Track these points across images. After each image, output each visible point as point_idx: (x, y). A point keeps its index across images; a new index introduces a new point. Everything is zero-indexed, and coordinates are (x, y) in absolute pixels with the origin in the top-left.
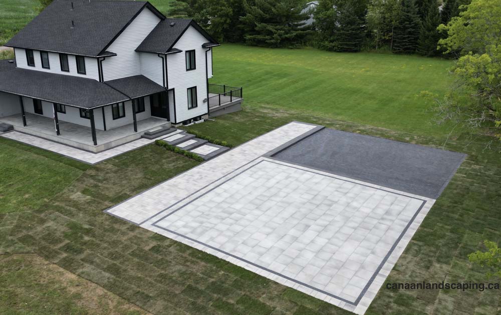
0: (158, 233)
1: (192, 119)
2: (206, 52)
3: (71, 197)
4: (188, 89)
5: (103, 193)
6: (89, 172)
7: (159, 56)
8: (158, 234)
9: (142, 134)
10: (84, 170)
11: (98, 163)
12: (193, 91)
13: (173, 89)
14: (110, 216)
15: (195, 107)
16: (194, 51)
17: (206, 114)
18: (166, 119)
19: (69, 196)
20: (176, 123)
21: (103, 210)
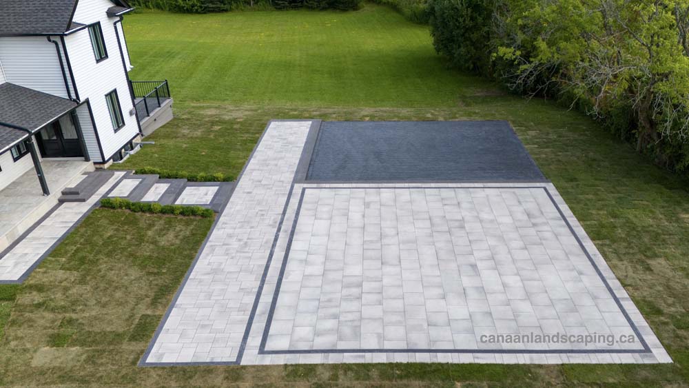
0: (289, 363)
1: (121, 149)
2: (115, 23)
3: (34, 363)
4: (106, 96)
5: (96, 329)
6: (25, 299)
7: (50, 40)
8: (292, 365)
9: (59, 195)
10: (11, 298)
11: (27, 274)
12: (112, 97)
13: (87, 101)
14: (164, 368)
15: (122, 126)
16: (99, 23)
17: (138, 134)
18: (83, 158)
19: (28, 364)
20: (104, 162)
21: (134, 363)
